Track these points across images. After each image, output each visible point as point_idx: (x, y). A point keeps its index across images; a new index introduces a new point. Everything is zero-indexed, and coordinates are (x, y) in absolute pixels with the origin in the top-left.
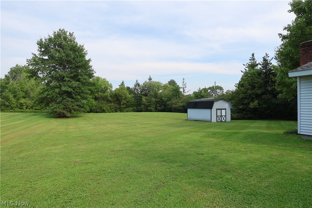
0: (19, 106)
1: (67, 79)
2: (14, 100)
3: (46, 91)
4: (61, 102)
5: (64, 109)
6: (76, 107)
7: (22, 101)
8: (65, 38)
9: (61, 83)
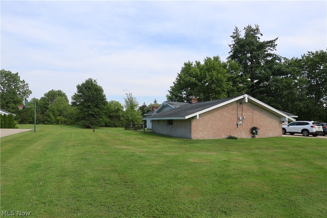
0: (56, 122)
1: (92, 107)
2: (53, 117)
3: (80, 113)
4: (88, 120)
5: (89, 123)
6: (96, 123)
7: (58, 118)
8: (92, 84)
9: (89, 109)
